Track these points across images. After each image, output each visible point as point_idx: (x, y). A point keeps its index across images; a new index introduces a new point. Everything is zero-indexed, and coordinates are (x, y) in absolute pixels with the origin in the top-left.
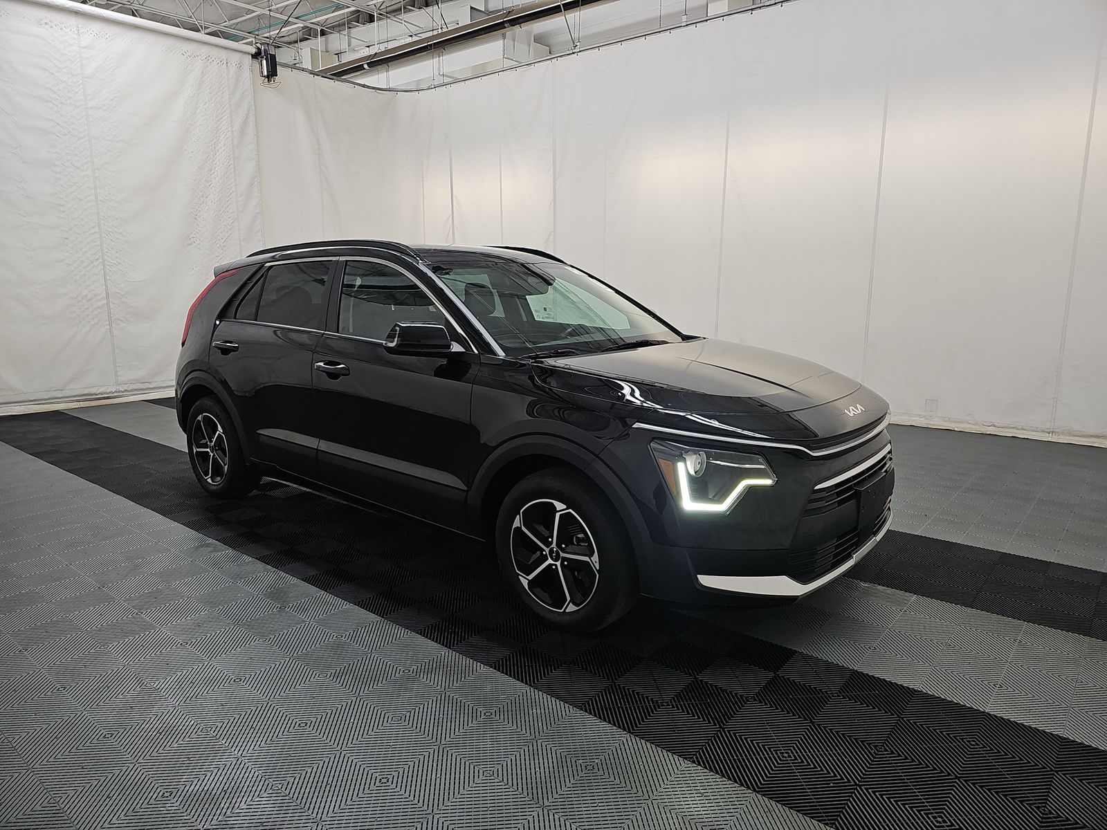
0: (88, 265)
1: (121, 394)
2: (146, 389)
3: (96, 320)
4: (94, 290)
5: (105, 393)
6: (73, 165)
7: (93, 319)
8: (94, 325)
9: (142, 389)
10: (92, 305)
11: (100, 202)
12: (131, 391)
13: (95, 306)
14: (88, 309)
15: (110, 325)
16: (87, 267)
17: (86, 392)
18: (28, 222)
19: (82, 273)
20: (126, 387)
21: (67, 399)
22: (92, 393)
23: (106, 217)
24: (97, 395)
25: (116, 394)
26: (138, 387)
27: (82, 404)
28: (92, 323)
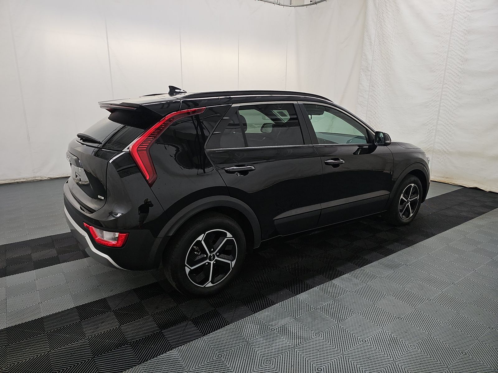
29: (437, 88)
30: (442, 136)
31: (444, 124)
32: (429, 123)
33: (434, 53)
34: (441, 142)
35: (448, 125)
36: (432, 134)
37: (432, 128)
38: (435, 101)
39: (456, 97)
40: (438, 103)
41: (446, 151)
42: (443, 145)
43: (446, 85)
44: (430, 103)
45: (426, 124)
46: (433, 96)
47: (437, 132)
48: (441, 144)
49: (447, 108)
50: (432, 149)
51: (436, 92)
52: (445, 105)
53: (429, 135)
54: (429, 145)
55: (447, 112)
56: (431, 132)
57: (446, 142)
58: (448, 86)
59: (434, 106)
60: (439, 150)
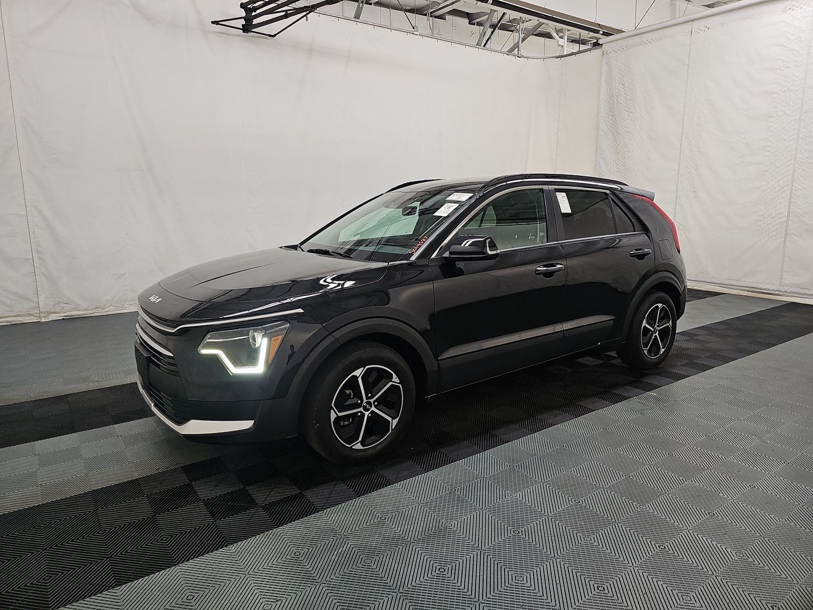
0: (779, 190)
1: (781, 293)
2: (805, 294)
3: (774, 233)
4: (779, 210)
5: (769, 290)
6: (785, 114)
7: (772, 232)
8: (772, 237)
9: (801, 294)
10: (775, 221)
11: (800, 139)
12: (790, 292)
13: (776, 222)
14: (770, 224)
15: (785, 238)
16: (777, 192)
17: (754, 285)
18: (743, 162)
19: (772, 197)
20: (786, 289)
21: (740, 288)
22: (759, 287)
23: (803, 151)
24: (762, 290)
25: (777, 293)
26: (797, 292)
27: (750, 294)
28: (771, 235)
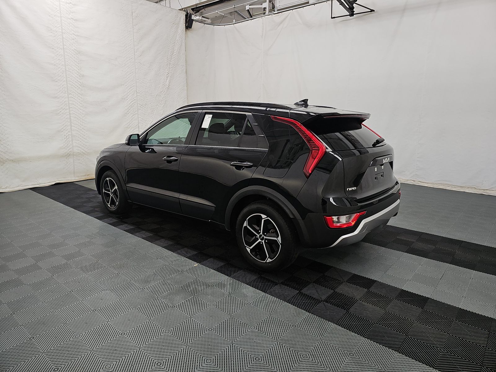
29: (63, 97)
30: (79, 140)
31: (78, 130)
32: (64, 130)
33: (52, 64)
34: (79, 146)
35: (81, 130)
36: (69, 139)
37: (67, 134)
38: (64, 109)
39: (82, 106)
40: (68, 111)
41: (85, 152)
42: (80, 148)
43: (71, 95)
44: (60, 111)
45: (61, 130)
46: (61, 105)
47: (73, 137)
48: (79, 147)
49: (77, 116)
50: (72, 153)
51: (63, 100)
52: (74, 112)
53: (67, 141)
54: (68, 150)
55: (78, 119)
56: (67, 138)
57: (83, 145)
58: (73, 96)
59: (65, 114)
60: (78, 153)
